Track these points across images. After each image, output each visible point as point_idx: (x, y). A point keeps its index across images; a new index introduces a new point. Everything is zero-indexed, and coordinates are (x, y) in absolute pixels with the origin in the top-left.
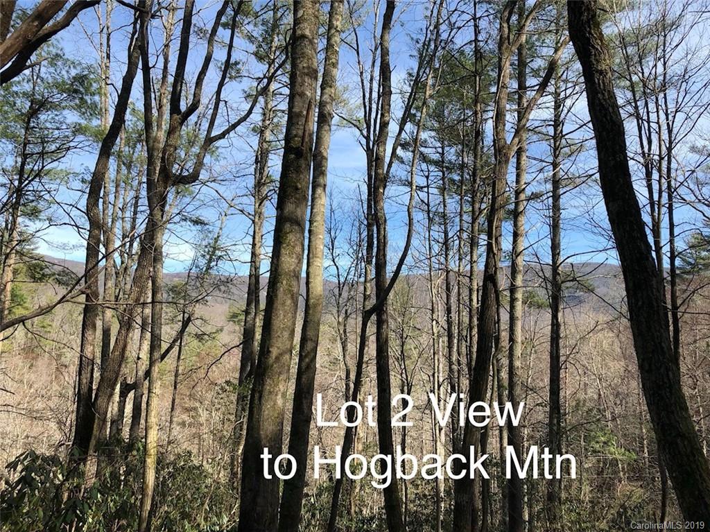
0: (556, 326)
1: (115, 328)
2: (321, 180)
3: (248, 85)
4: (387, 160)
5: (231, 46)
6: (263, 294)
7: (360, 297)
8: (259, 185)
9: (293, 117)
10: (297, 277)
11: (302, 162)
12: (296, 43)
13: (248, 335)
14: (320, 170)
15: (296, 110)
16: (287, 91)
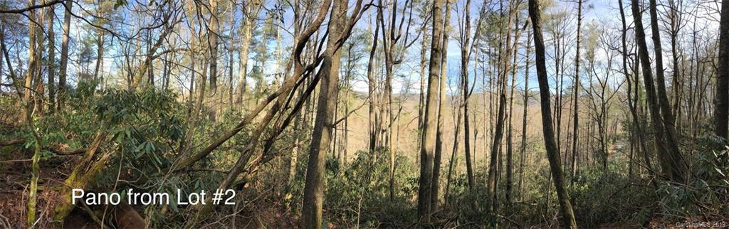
0: (525, 111)
1: (378, 113)
2: (445, 59)
3: (418, 27)
4: (469, 52)
5: (411, 14)
6: (425, 100)
7: (459, 101)
8: (423, 62)
9: (434, 37)
10: (437, 95)
11: (438, 54)
12: (434, 9)
13: (421, 113)
14: (444, 55)
15: (435, 35)
16: (432, 28)
